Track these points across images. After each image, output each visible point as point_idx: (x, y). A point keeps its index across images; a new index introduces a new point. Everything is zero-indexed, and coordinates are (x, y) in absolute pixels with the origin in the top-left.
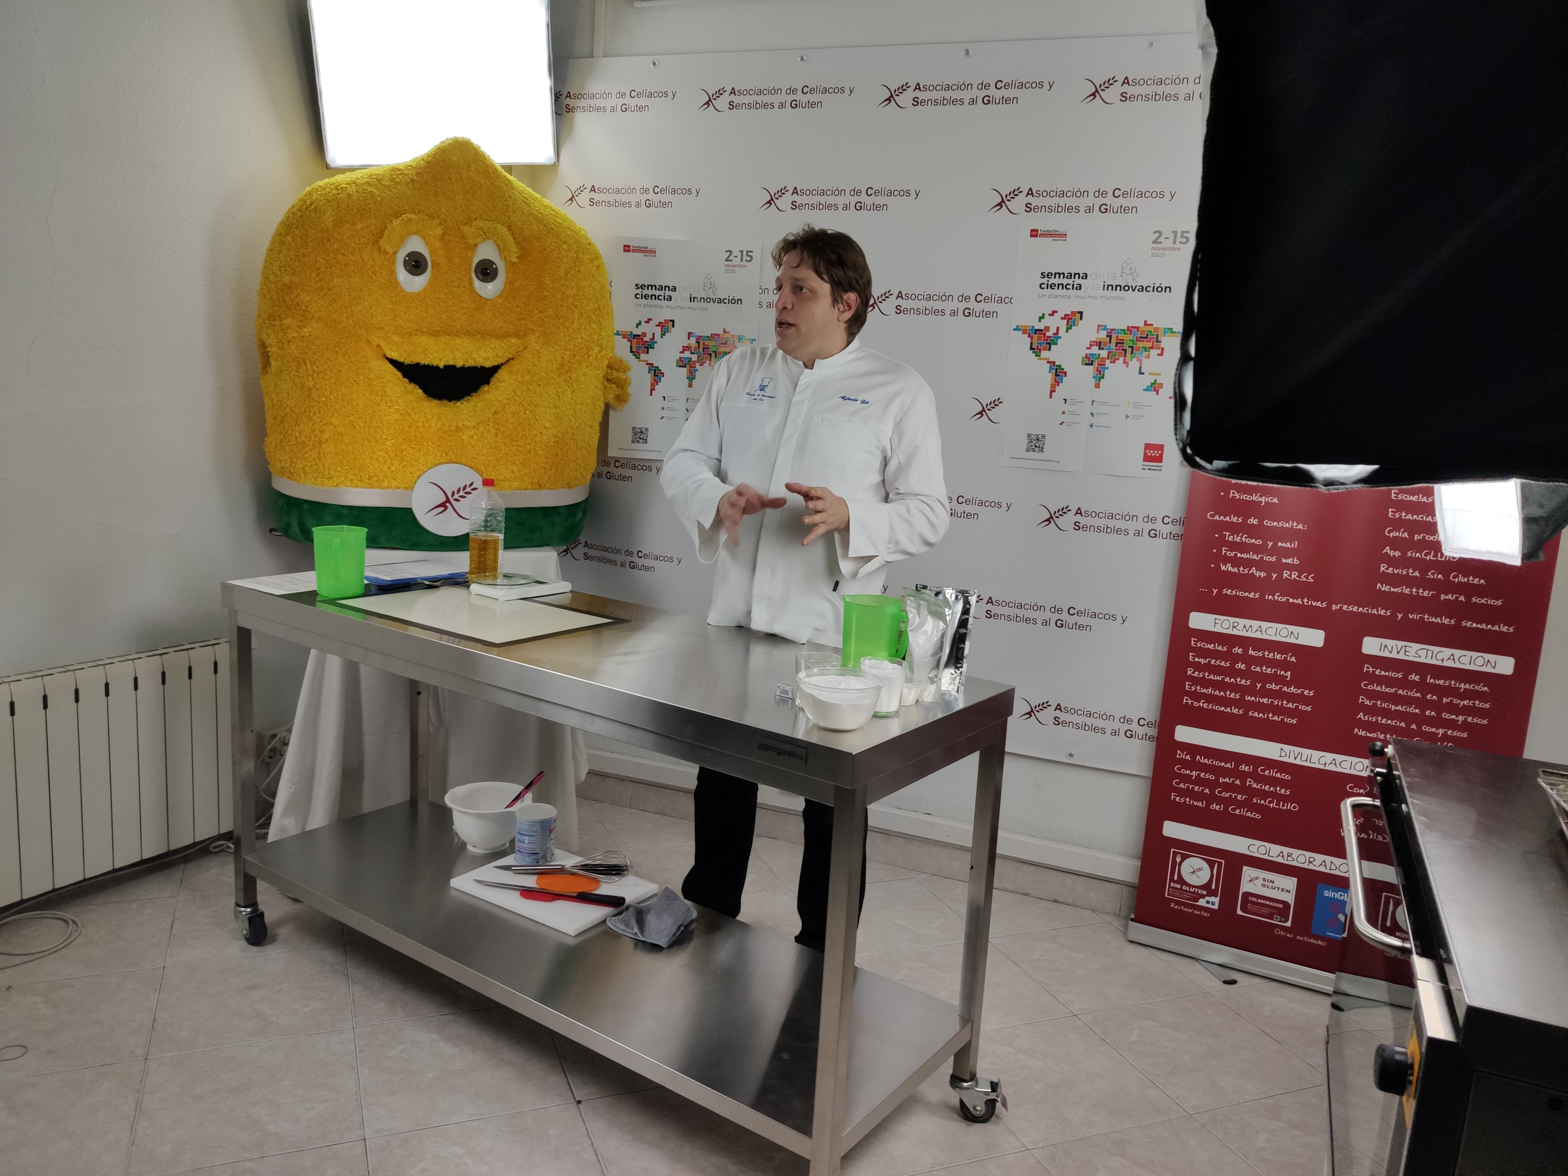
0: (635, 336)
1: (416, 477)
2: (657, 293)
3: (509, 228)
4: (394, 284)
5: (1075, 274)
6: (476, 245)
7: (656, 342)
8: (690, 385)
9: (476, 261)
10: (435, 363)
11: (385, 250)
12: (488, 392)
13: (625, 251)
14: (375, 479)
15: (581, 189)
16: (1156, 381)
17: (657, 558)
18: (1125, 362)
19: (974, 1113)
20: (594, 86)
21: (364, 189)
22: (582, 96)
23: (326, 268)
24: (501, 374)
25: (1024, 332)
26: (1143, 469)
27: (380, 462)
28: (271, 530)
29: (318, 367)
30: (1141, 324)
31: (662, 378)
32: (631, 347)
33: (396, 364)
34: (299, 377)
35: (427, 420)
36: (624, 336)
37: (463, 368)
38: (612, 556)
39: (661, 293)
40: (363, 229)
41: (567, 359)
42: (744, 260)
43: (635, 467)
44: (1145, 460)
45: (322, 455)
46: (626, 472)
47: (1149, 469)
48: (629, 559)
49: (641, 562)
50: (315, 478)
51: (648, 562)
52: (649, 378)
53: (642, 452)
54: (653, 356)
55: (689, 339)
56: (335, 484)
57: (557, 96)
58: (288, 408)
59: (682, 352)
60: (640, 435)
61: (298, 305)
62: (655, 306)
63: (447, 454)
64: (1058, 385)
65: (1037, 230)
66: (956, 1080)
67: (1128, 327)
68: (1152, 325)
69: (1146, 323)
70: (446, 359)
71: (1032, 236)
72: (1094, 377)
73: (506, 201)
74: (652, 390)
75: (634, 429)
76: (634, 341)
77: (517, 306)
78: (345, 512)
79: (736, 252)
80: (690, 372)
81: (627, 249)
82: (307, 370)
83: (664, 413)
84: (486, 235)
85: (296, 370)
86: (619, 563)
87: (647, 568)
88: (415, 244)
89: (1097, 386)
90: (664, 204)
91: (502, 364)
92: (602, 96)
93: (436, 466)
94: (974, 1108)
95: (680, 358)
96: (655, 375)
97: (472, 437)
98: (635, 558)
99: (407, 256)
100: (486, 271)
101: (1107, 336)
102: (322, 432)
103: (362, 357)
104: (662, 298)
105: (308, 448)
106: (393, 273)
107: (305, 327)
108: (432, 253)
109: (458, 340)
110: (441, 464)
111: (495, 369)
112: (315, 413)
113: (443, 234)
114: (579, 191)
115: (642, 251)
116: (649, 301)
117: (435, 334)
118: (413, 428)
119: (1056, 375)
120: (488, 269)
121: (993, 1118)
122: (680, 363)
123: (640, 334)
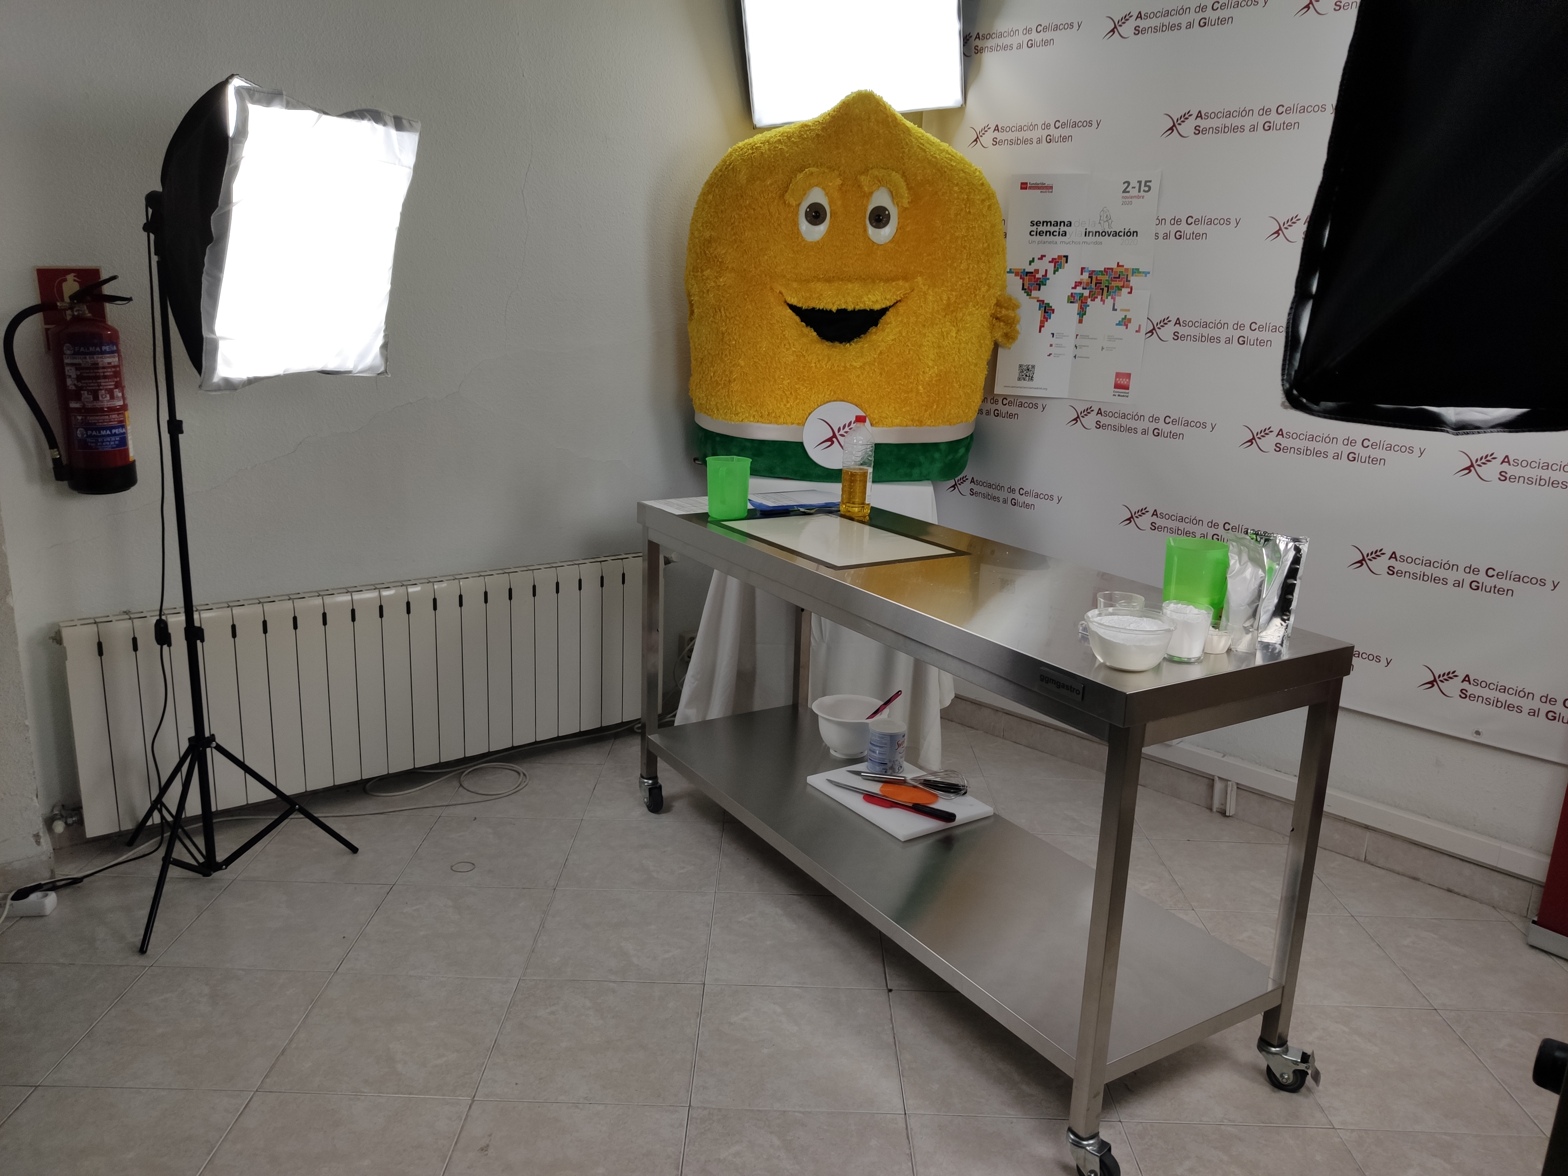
0: (1027, 273)
1: (807, 414)
2: (1052, 229)
3: (903, 175)
4: (796, 233)
6: (871, 193)
7: (1048, 279)
8: (1080, 321)
9: (870, 208)
10: (829, 307)
11: (789, 203)
12: (875, 333)
13: (1022, 188)
14: (773, 415)
15: (985, 130)
17: (1037, 496)
19: (1280, 1079)
20: (1002, 25)
21: (775, 147)
22: (991, 36)
23: (739, 222)
24: (889, 316)
27: (777, 400)
28: (695, 460)
29: (730, 313)
31: (1052, 315)
32: (1023, 285)
33: (793, 308)
34: (715, 323)
35: (819, 361)
36: (1017, 274)
37: (853, 312)
38: (996, 493)
39: (1056, 229)
40: (771, 185)
41: (953, 300)
42: (1142, 190)
43: (1021, 405)
45: (730, 393)
46: (1013, 410)
48: (1012, 496)
49: (1021, 499)
50: (726, 414)
51: (1029, 500)
52: (1038, 315)
53: (1027, 389)
54: (1044, 293)
55: (1082, 274)
56: (741, 419)
57: (967, 39)
58: (706, 351)
59: (1075, 288)
60: (1026, 373)
61: (716, 257)
62: (1050, 243)
63: (835, 393)
66: (1264, 1044)
70: (838, 303)
73: (903, 148)
74: (1041, 327)
75: (1021, 366)
76: (1027, 278)
77: (907, 250)
78: (748, 444)
79: (1134, 183)
80: (1081, 308)
81: (1024, 186)
82: (721, 316)
83: (1052, 350)
84: (880, 182)
85: (713, 317)
86: (1001, 500)
87: (1027, 506)
88: (817, 196)
90: (1064, 139)
91: (890, 307)
92: (1009, 34)
93: (825, 403)
94: (1282, 1076)
95: (1072, 294)
96: (1045, 312)
97: (858, 376)
98: (1016, 496)
99: (808, 207)
100: (879, 218)
102: (731, 372)
103: (766, 304)
104: (1057, 233)
105: (720, 387)
106: (796, 224)
107: (721, 277)
108: (831, 202)
109: (850, 286)
110: (830, 402)
111: (883, 311)
112: (726, 355)
113: (842, 185)
114: (983, 132)
115: (1039, 188)
116: (1044, 238)
117: (829, 280)
118: (806, 369)
120: (881, 216)
121: (1303, 1089)
122: (1072, 299)
123: (1033, 271)
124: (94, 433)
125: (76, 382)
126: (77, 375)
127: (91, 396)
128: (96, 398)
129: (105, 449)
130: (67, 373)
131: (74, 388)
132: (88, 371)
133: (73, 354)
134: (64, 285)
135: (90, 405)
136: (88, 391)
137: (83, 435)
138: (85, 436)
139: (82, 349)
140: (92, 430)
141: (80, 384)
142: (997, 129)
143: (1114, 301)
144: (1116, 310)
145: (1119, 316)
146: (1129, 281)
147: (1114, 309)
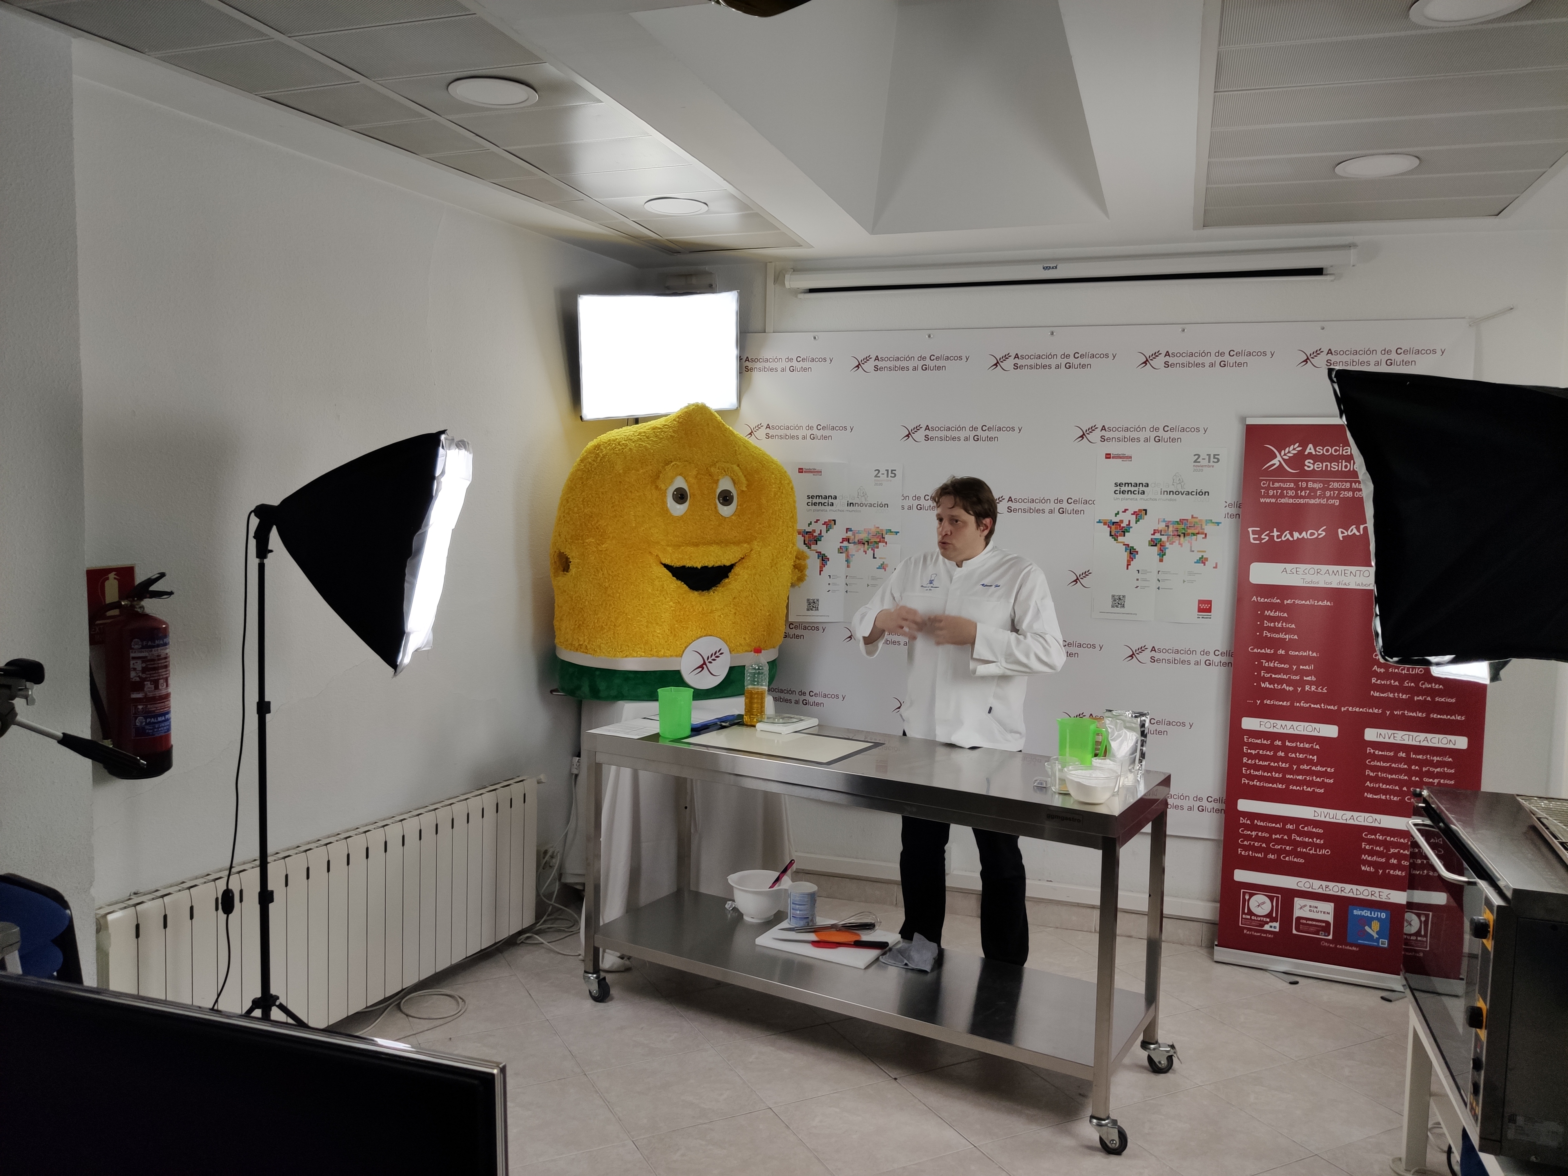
0: (807, 532)
1: (684, 647)
2: (823, 501)
3: (738, 466)
4: (665, 511)
5: (1140, 484)
6: (718, 480)
7: (823, 536)
8: (848, 566)
9: (718, 491)
10: (695, 566)
11: (660, 488)
12: (729, 583)
13: (799, 472)
14: (655, 650)
15: (759, 427)
16: (1203, 556)
17: (825, 696)
18: (1180, 544)
19: (1160, 1066)
20: (767, 353)
21: (640, 445)
22: (758, 360)
23: (619, 502)
24: (736, 570)
25: (1105, 524)
26: (1198, 618)
27: (659, 638)
28: (552, 692)
29: (613, 572)
30: (1189, 518)
31: (828, 562)
32: (805, 540)
33: (667, 566)
34: (597, 579)
35: (693, 607)
36: (799, 533)
37: (713, 567)
38: (787, 696)
39: (826, 501)
40: (644, 473)
41: (775, 554)
42: (889, 476)
43: (805, 628)
44: (1199, 611)
45: (616, 635)
46: (798, 632)
47: (1202, 618)
48: (803, 697)
49: (812, 700)
50: (609, 653)
51: (818, 700)
52: (818, 562)
53: (814, 617)
54: (821, 547)
55: (847, 533)
56: (625, 655)
57: (741, 361)
58: (587, 603)
59: (842, 543)
60: (813, 605)
61: (598, 528)
62: (822, 511)
63: (705, 630)
64: (1132, 560)
65: (1110, 454)
66: (1145, 1045)
67: (1180, 520)
68: (1197, 518)
69: (1192, 517)
70: (703, 562)
71: (1106, 458)
72: (1158, 555)
73: (734, 447)
74: (821, 571)
75: (808, 600)
76: (807, 536)
77: (745, 521)
78: (631, 675)
79: (883, 471)
80: (848, 557)
81: (801, 470)
82: (603, 574)
83: (831, 588)
84: (725, 472)
85: (594, 575)
86: (793, 702)
87: (817, 704)
88: (680, 483)
89: (1161, 560)
90: (825, 438)
91: (736, 563)
92: (774, 360)
93: (698, 639)
94: (1160, 1062)
95: (841, 547)
96: (823, 560)
97: (720, 616)
98: (807, 697)
99: (675, 491)
100: (726, 498)
101: (1166, 526)
102: (617, 619)
103: (647, 564)
104: (827, 504)
105: (606, 631)
106: (664, 503)
107: (603, 544)
108: (689, 487)
109: (712, 548)
110: (701, 637)
111: (732, 567)
112: (610, 605)
113: (697, 474)
114: (757, 428)
115: (811, 472)
116: (817, 507)
117: (696, 545)
118: (682, 613)
119: (1131, 553)
120: (727, 497)
122: (841, 550)
123: (811, 531)
124: (153, 720)
125: (140, 674)
126: (143, 668)
127: (153, 686)
128: (157, 687)
129: (160, 734)
130: (132, 666)
131: (138, 679)
132: (152, 663)
133: (141, 648)
134: (107, 583)
135: (150, 695)
136: (151, 681)
137: (142, 723)
138: (144, 723)
139: (150, 643)
140: (151, 717)
141: (144, 676)
142: (768, 427)
143: (874, 551)
144: (876, 558)
145: (878, 562)
146: (884, 538)
147: (874, 558)
